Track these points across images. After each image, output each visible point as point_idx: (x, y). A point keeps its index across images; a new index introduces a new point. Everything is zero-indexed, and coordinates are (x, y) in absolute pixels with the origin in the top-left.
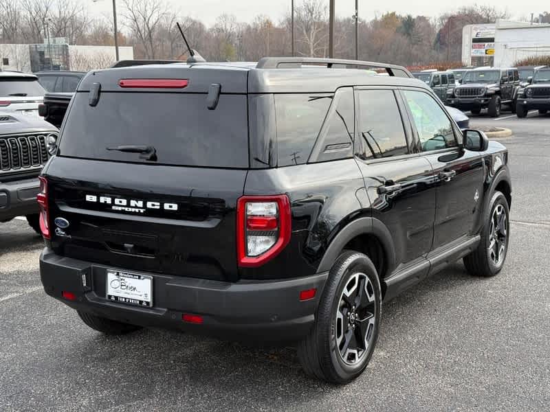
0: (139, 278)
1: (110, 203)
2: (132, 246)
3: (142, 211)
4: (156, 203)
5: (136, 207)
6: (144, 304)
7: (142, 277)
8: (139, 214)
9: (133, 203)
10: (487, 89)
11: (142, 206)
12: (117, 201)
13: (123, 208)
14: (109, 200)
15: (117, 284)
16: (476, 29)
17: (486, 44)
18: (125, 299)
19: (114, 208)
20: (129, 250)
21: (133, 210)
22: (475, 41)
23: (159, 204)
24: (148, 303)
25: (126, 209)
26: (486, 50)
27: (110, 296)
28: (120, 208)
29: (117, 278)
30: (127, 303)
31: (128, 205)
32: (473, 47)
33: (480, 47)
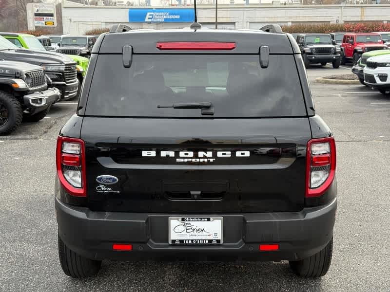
0: (209, 220)
1: (174, 156)
2: (199, 192)
3: (211, 160)
4: (227, 153)
5: (205, 157)
6: (215, 242)
7: (211, 219)
8: (209, 163)
9: (201, 154)
10: (81, 50)
11: (211, 156)
12: (182, 154)
13: (190, 160)
14: (172, 154)
15: (182, 228)
16: (36, 6)
17: (45, 18)
18: (192, 241)
19: (178, 160)
20: (196, 197)
21: (202, 160)
22: (36, 15)
23: (230, 153)
24: (218, 241)
25: (194, 160)
26: (45, 22)
27: (174, 241)
28: (186, 160)
29: (182, 224)
30: (195, 244)
31: (196, 156)
32: (36, 19)
33: (40, 20)
